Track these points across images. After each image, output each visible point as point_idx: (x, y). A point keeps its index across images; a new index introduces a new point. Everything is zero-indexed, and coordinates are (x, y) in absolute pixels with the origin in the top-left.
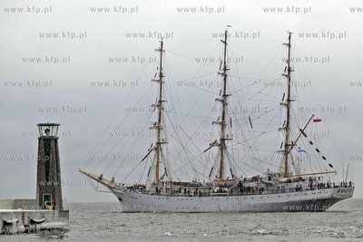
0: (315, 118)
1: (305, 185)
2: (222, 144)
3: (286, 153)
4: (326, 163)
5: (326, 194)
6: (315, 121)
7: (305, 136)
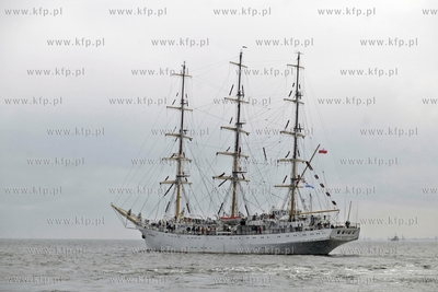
0: (320, 149)
1: (306, 224)
2: (235, 178)
3: (293, 187)
4: (330, 199)
5: (324, 235)
6: (320, 152)
7: (311, 169)
